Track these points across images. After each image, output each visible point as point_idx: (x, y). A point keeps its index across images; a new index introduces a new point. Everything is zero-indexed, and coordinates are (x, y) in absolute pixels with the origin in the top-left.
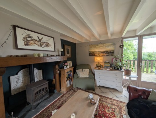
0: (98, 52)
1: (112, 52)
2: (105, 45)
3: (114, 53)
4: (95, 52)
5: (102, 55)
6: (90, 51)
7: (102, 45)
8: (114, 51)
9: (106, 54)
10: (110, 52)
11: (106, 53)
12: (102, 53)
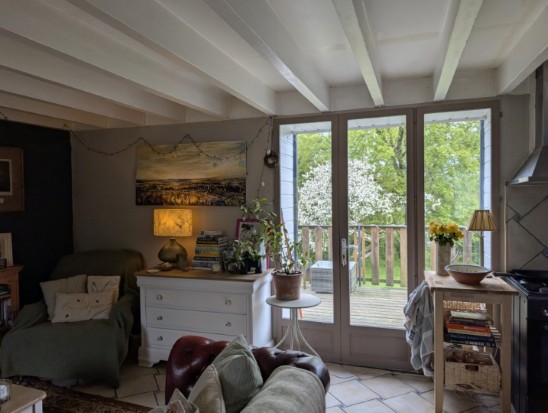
0: (176, 185)
1: (235, 184)
2: (204, 147)
3: (244, 189)
4: (164, 182)
5: (193, 200)
6: (142, 175)
7: (194, 149)
8: (243, 182)
9: (211, 198)
10: (230, 188)
11: (212, 191)
12: (195, 189)
